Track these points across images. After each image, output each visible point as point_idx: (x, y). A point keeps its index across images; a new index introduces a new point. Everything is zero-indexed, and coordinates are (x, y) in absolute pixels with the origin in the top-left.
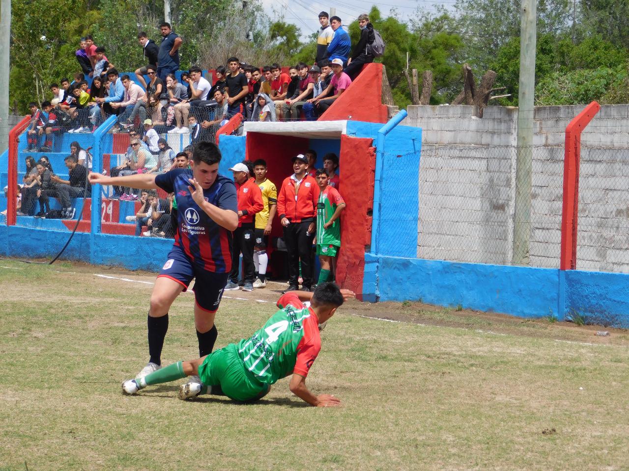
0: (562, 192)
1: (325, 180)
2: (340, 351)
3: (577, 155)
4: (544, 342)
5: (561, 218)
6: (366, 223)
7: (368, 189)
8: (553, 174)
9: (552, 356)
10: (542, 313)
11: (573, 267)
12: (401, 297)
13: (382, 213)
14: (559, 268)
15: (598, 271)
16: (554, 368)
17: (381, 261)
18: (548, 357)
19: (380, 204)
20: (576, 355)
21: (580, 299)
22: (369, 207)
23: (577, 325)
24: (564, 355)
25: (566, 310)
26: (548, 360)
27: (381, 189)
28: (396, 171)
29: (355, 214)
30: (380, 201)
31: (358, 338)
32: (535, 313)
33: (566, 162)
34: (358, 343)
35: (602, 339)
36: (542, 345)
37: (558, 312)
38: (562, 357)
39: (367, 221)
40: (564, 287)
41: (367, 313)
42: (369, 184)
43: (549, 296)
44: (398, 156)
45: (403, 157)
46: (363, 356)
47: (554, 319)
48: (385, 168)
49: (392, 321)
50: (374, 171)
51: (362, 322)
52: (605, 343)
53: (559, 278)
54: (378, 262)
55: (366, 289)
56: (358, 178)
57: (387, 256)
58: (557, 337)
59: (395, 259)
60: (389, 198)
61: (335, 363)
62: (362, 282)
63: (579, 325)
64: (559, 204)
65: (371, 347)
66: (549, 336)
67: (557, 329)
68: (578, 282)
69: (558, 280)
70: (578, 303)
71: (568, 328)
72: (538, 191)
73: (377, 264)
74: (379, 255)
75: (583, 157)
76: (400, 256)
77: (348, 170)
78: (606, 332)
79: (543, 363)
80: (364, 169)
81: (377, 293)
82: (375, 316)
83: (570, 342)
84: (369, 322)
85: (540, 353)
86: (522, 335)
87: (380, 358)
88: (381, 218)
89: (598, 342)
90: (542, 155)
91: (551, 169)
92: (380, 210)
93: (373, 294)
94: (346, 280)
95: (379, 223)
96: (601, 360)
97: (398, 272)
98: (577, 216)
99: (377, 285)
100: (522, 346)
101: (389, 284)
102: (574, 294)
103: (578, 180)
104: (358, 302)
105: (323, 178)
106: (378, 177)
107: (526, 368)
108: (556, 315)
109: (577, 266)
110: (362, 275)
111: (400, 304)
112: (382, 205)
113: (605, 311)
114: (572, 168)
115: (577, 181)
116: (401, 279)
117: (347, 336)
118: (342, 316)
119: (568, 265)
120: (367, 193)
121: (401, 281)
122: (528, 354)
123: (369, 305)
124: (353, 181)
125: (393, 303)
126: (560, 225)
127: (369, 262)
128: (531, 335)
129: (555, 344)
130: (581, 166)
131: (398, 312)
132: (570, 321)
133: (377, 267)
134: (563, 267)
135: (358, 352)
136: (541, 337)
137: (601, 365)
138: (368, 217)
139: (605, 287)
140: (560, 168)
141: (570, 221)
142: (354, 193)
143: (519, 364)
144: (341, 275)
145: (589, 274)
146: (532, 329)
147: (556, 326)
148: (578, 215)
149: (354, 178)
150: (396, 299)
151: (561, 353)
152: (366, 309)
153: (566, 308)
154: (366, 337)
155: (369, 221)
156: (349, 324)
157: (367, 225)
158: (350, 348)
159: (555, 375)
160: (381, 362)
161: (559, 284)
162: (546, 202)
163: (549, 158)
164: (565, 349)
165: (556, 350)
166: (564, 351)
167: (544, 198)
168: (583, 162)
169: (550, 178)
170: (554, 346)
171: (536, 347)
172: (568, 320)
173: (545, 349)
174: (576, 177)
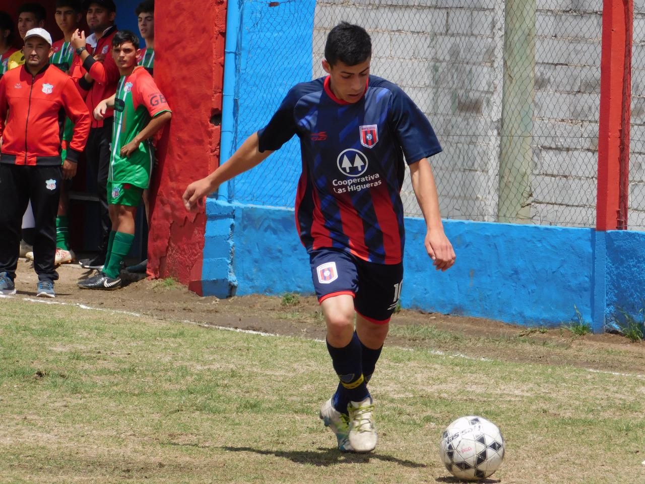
0: (598, 74)
1: (131, 54)
2: (166, 393)
3: (627, 1)
4: (568, 373)
5: (596, 128)
6: (207, 140)
7: (212, 71)
8: (577, 39)
9: (584, 400)
10: (561, 315)
11: (621, 224)
12: (279, 286)
13: (240, 119)
14: (595, 227)
16: (590, 423)
17: (238, 214)
18: (578, 403)
19: (236, 101)
20: (632, 398)
21: (636, 291)
22: (215, 107)
23: (629, 340)
24: (608, 399)
25: (607, 310)
26: (577, 408)
27: (237, 70)
28: (268, 34)
29: (186, 121)
30: (237, 93)
31: (199, 367)
32: (545, 316)
33: (607, 15)
34: (200, 377)
36: (564, 381)
37: (592, 316)
38: (604, 403)
39: (210, 134)
40: (604, 264)
41: (213, 319)
42: (215, 59)
43: (574, 283)
44: (272, 4)
45: (282, 6)
46: (213, 404)
47: (584, 328)
48: (245, 28)
49: (263, 334)
50: (224, 34)
51: (205, 336)
53: (593, 245)
54: (234, 217)
55: (208, 272)
56: (192, 49)
57: (250, 205)
58: (591, 363)
59: (268, 211)
60: (255, 88)
61: (156, 417)
62: (201, 257)
63: (634, 340)
64: (594, 100)
65: (226, 386)
66: (574, 362)
67: (590, 348)
68: (632, 254)
69: (591, 250)
70: (632, 295)
71: (613, 346)
72: (548, 73)
73: (232, 221)
74: (236, 204)
75: (640, 6)
76: (277, 204)
77: (171, 32)
79: (568, 414)
80: (204, 30)
81: (232, 278)
82: (230, 325)
83: (617, 374)
84: (219, 336)
85: (562, 395)
86: (521, 359)
87: (246, 407)
88: (239, 128)
90: (561, 0)
91: (577, 29)
92: (235, 113)
93: (225, 280)
94: (170, 253)
95: (235, 138)
97: (274, 236)
98: (628, 123)
99: (232, 263)
100: (523, 381)
101: (256, 261)
102: (624, 279)
103: (630, 51)
104: (193, 296)
105: (127, 51)
106: (231, 46)
107: (535, 424)
108: (588, 320)
109: (629, 222)
110: (201, 243)
111: (277, 301)
112: (240, 102)
114: (618, 27)
115: (628, 54)
116: (280, 251)
117: (177, 365)
118: (164, 324)
119: (612, 220)
120: (210, 79)
121: (279, 254)
122: (537, 397)
123: (215, 302)
124: (182, 54)
125: (263, 299)
126: (596, 141)
127: (214, 218)
128: (540, 359)
129: (589, 377)
130: (635, 23)
131: (274, 315)
132: (615, 332)
133: (232, 226)
134: (601, 224)
135: (203, 394)
136: (559, 363)
138: (214, 128)
140: (593, 28)
141: (614, 134)
142: (184, 78)
143: (521, 417)
144: (159, 243)
146: (542, 349)
147: (588, 342)
148: (632, 121)
149: (184, 48)
150: (269, 290)
151: (601, 394)
152: (209, 311)
153: (608, 305)
154: (216, 366)
155: (213, 135)
156: (179, 340)
157: (211, 143)
158: (184, 388)
159: (593, 438)
160: (247, 415)
161: (594, 258)
162: (564, 96)
163: (570, 7)
164: (608, 388)
165: (591, 389)
166: (606, 390)
167: (561, 89)
168: (640, 16)
169: (571, 47)
170: (586, 381)
171: (552, 383)
172: (612, 330)
173: (569, 388)
174: (626, 46)
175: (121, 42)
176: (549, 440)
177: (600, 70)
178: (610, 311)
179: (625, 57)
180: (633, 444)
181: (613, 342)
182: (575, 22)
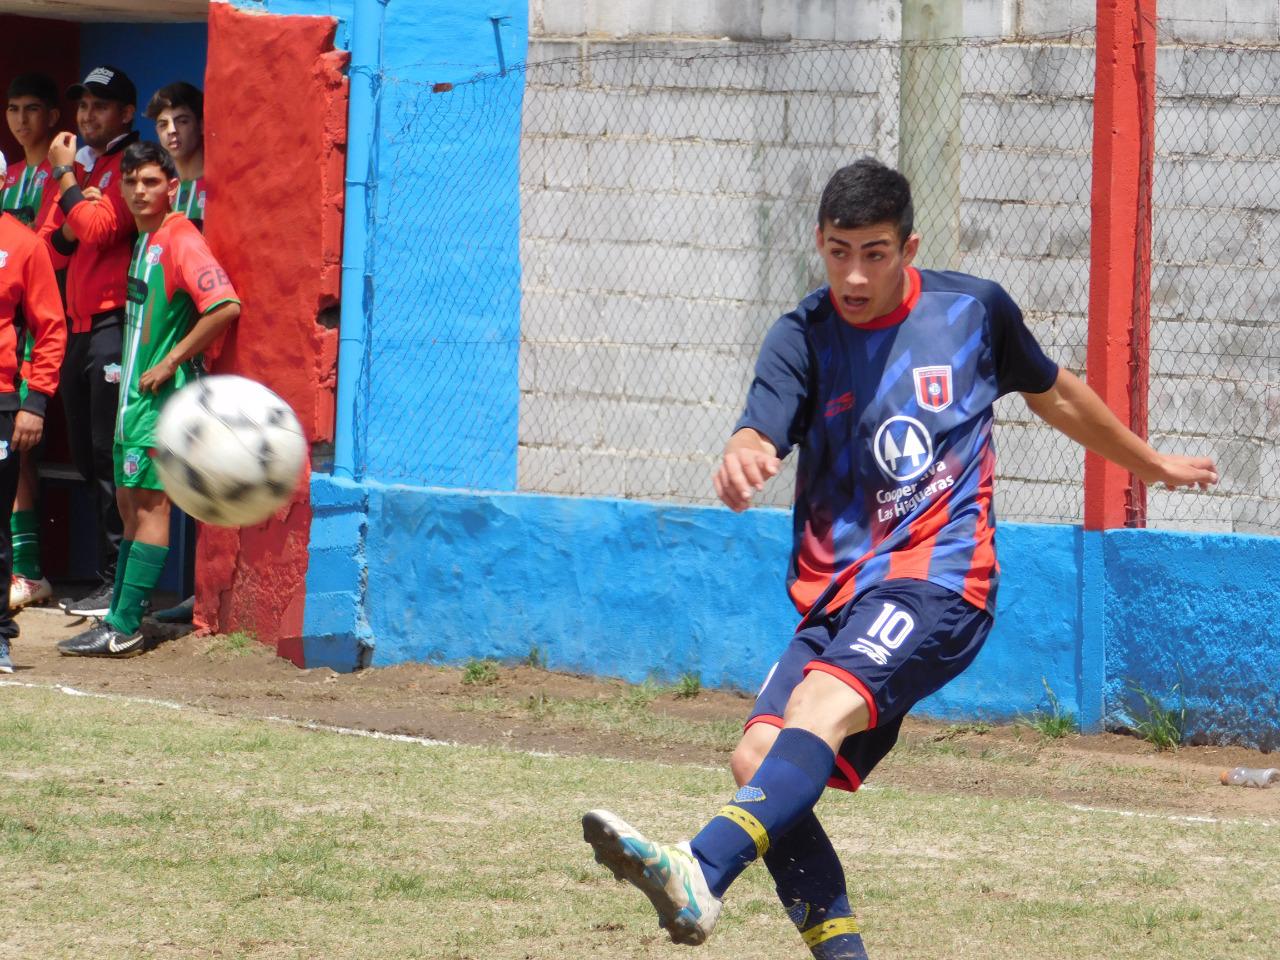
0: (1085, 220)
1: (158, 189)
2: (233, 862)
3: (1142, 74)
4: (1031, 812)
5: (1082, 326)
6: (311, 358)
7: (319, 221)
8: (1042, 151)
9: (1065, 867)
10: (1017, 698)
11: (1134, 516)
12: (456, 647)
13: (376, 315)
14: (1081, 522)
15: (1227, 530)
16: (1076, 912)
17: (375, 504)
18: (1051, 872)
19: (368, 281)
20: (1159, 862)
21: (1165, 648)
22: (327, 292)
23: (1153, 746)
24: (1112, 863)
25: (1108, 687)
26: (1049, 883)
27: (370, 218)
28: (432, 147)
29: (269, 320)
30: (369, 264)
31: (299, 810)
32: (986, 699)
33: (1102, 102)
34: (302, 829)
35: (1250, 797)
36: (1024, 828)
37: (1079, 700)
38: (1104, 872)
39: (316, 346)
40: (1101, 596)
41: (326, 713)
42: (327, 198)
43: (1041, 634)
44: (439, 88)
45: (458, 91)
46: (327, 882)
47: (1062, 724)
48: (386, 135)
49: (426, 742)
50: (343, 148)
51: (311, 748)
52: (1264, 816)
53: (1079, 562)
54: (366, 510)
55: (316, 619)
56: (279, 178)
57: (399, 486)
58: (1076, 794)
59: (434, 498)
60: (406, 255)
61: (216, 909)
62: (302, 590)
63: (1162, 746)
64: (1078, 271)
65: (352, 846)
66: (1046, 791)
67: (1075, 762)
68: (1154, 576)
69: (1074, 570)
70: (1157, 657)
71: (1119, 757)
72: (987, 220)
73: (362, 518)
74: (369, 483)
75: (1168, 83)
76: (451, 484)
77: (237, 144)
78: (1267, 773)
79: (1033, 896)
80: (304, 140)
81: (364, 631)
82: (359, 725)
83: (1129, 814)
84: (339, 746)
85: (1018, 856)
86: (938, 786)
87: (392, 887)
88: (376, 333)
89: (1238, 812)
90: (1010, 74)
91: (1043, 132)
92: (367, 303)
93: (348, 636)
94: (239, 582)
95: (367, 353)
96: (1257, 879)
97: (445, 548)
98: (1146, 315)
99: (362, 602)
100: (944, 830)
101: (411, 598)
102: (1141, 624)
103: (1148, 174)
104: (287, 668)
105: (150, 182)
106: (357, 171)
107: (966, 915)
108: (1069, 706)
109: (1150, 513)
110: (302, 563)
111: (454, 675)
112: (375, 282)
113: (1264, 688)
114: (1124, 125)
115: (1145, 179)
116: (459, 576)
117: (254, 805)
118: (228, 724)
119: (1115, 508)
120: (315, 235)
121: (456, 583)
122: (971, 861)
123: (330, 679)
124: (260, 187)
125: (426, 672)
126: (1083, 353)
127: (327, 512)
128: (976, 786)
129: (1074, 820)
130: (1159, 117)
131: (447, 704)
132: (1124, 731)
133: (363, 528)
134: (1095, 518)
135: (307, 863)
136: (1013, 793)
137: (1257, 898)
138: (325, 333)
139: (1261, 596)
140: (1075, 128)
141: (1118, 337)
142: (264, 236)
143: (939, 902)
144: (217, 563)
145: (1199, 545)
146: (979, 766)
147: (1070, 752)
148: (1153, 312)
149: (264, 176)
150: (438, 654)
151: (1098, 855)
152: (318, 698)
153: (1109, 678)
154: (332, 807)
155: (324, 347)
156: (259, 756)
157: (318, 364)
158: (270, 850)
159: (1082, 941)
160: (395, 904)
161: (1081, 584)
162: (1019, 263)
163: (1029, 87)
164: (1111, 841)
165: (1078, 845)
166: (1107, 846)
167: (1012, 249)
168: (1169, 104)
169: (1032, 166)
170: (1067, 828)
171: (1001, 833)
172: (1117, 726)
173: (1034, 842)
174: (1141, 163)
175: (137, 164)
176: (995, 946)
177: (1088, 211)
178: (1114, 689)
179: (1139, 185)
180: (1163, 953)
181: (1120, 751)
182: (1038, 117)
